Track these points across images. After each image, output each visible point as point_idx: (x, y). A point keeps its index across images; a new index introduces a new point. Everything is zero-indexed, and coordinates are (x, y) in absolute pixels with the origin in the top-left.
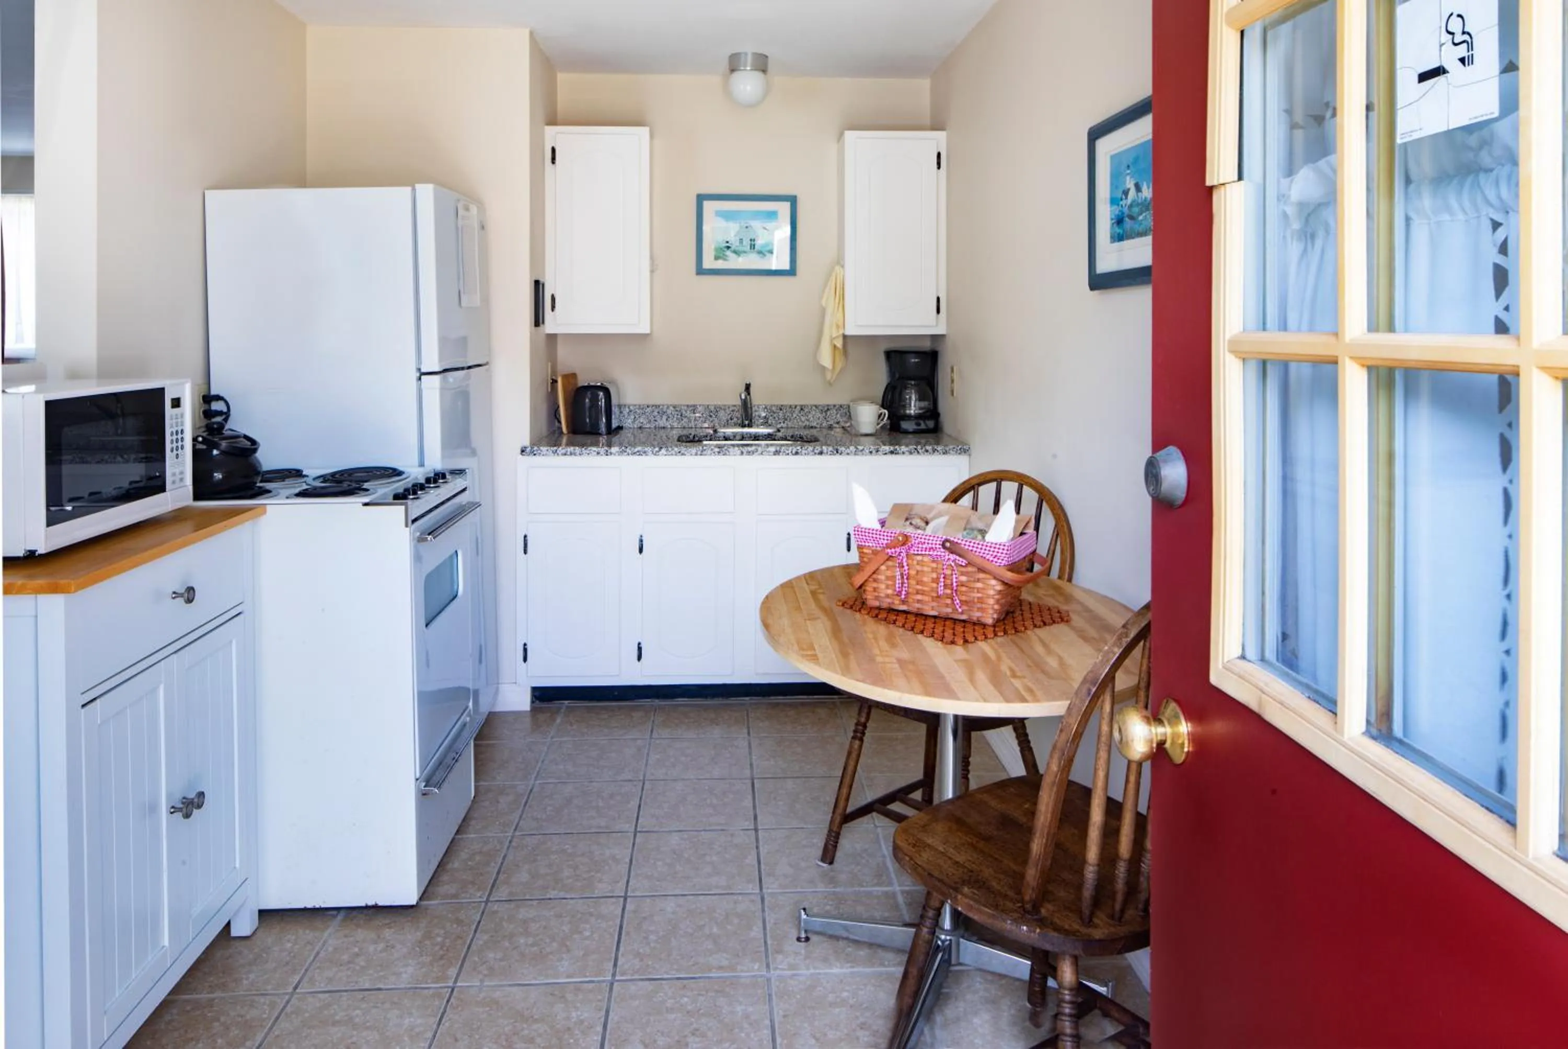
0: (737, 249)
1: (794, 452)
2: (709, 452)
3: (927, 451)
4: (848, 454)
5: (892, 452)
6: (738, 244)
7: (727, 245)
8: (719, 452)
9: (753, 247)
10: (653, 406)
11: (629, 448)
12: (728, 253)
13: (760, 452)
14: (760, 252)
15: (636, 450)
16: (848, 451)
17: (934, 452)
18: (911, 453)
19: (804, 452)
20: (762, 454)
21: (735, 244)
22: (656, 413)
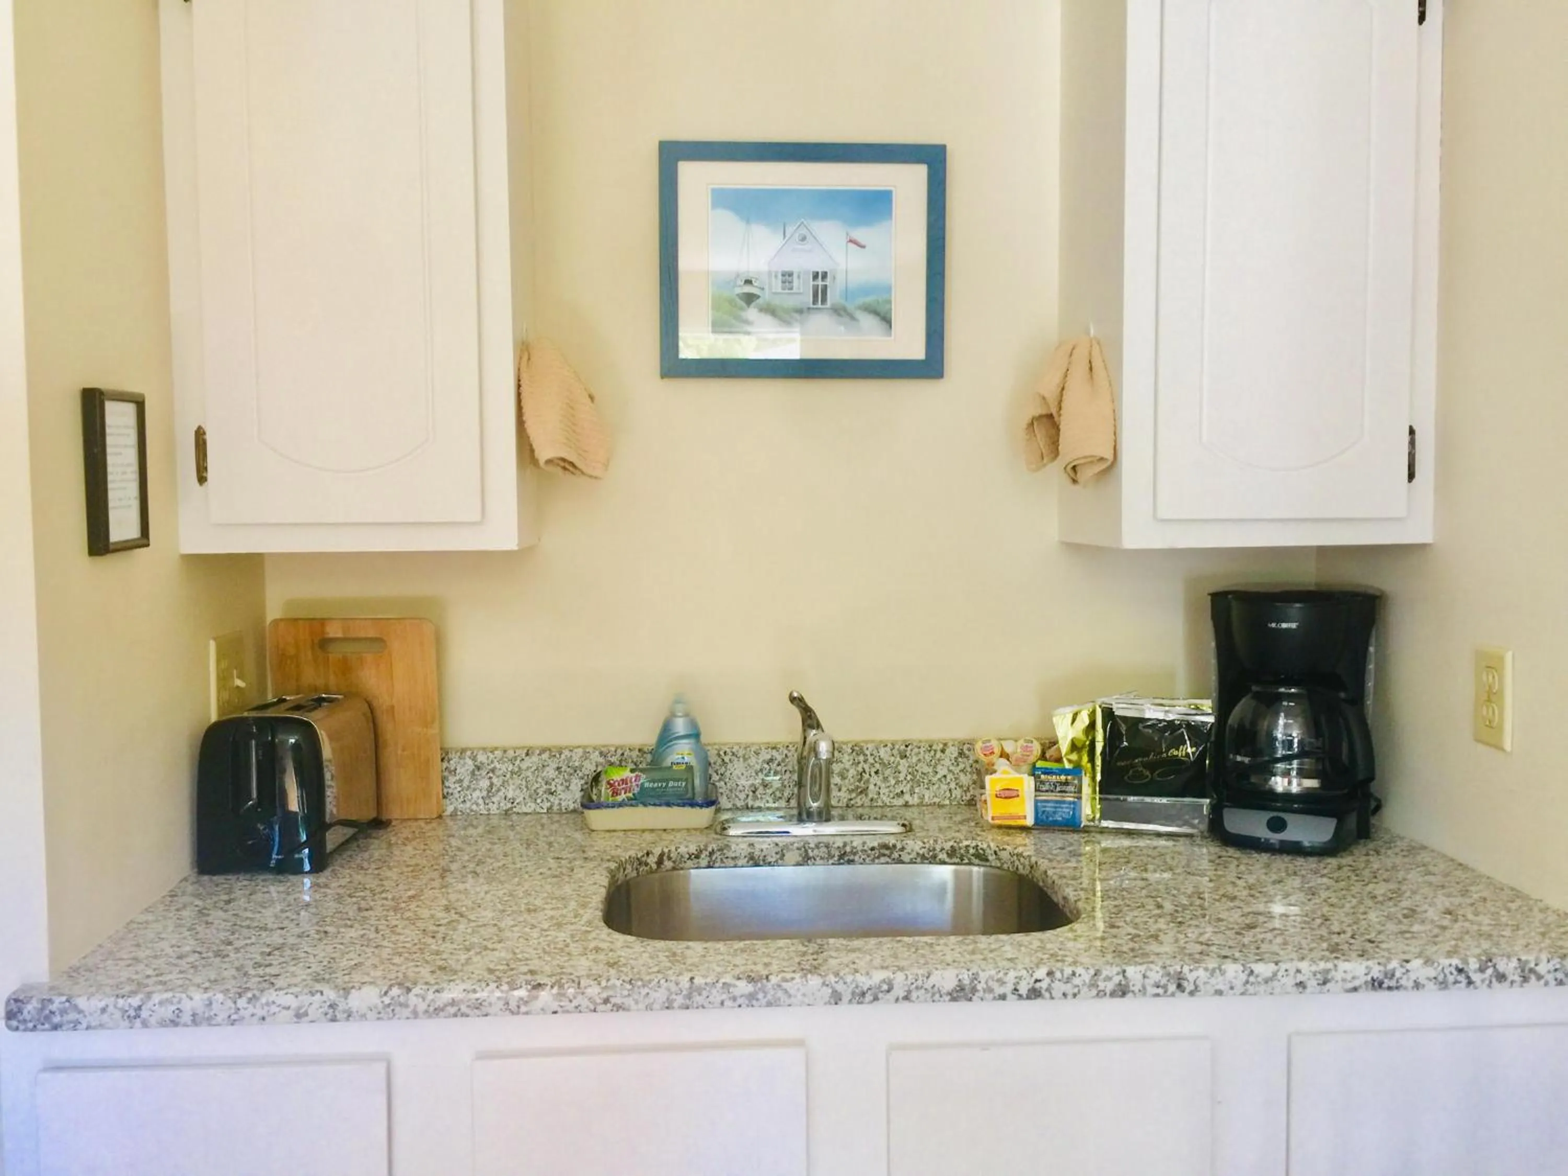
0: (777, 301)
1: (1023, 990)
2: (717, 995)
3: (1501, 977)
4: (1219, 993)
5: (1376, 984)
6: (777, 286)
7: (748, 289)
8: (752, 997)
9: (820, 295)
10: (543, 751)
11: (416, 990)
12: (752, 313)
13: (899, 991)
14: (839, 311)
15: (446, 996)
16: (1219, 982)
17: (1525, 979)
18: (1443, 985)
19: (1059, 988)
20: (906, 998)
21: (772, 291)
22: (550, 772)
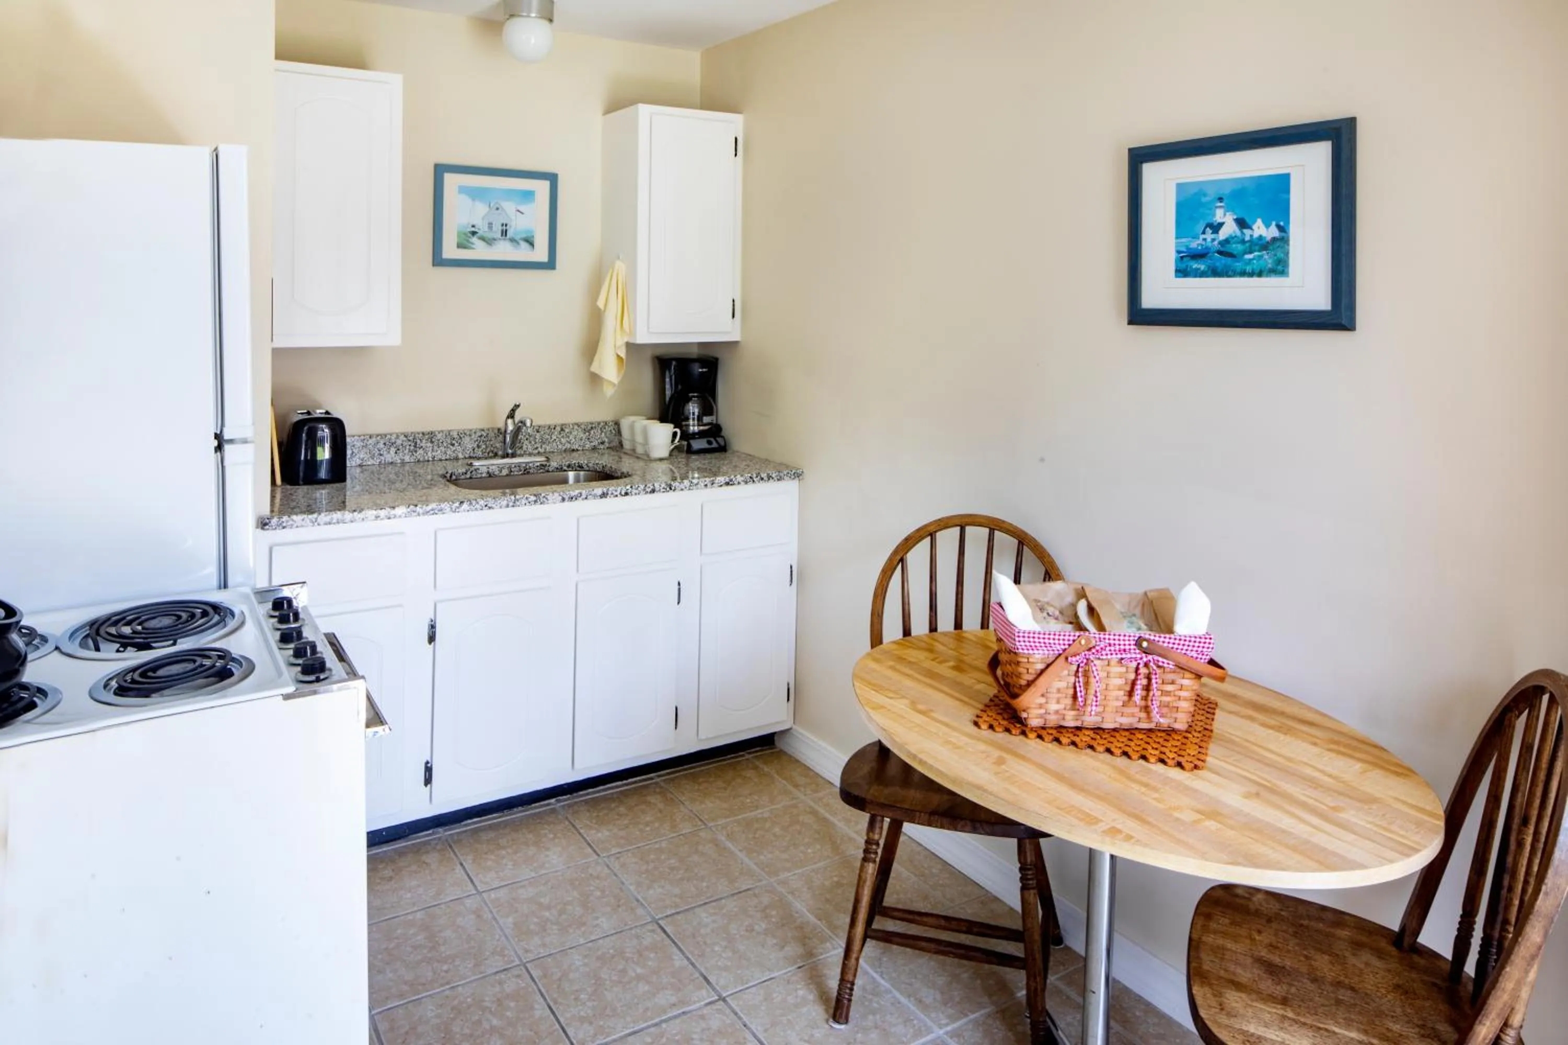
0: (486, 235)
1: (623, 493)
2: (524, 501)
3: (762, 479)
4: (682, 490)
5: (727, 484)
6: (486, 229)
7: (473, 229)
8: (535, 501)
9: (504, 233)
10: (378, 436)
11: (419, 506)
12: (474, 239)
13: (584, 496)
14: (512, 240)
15: (429, 508)
16: (682, 486)
17: (769, 479)
18: (746, 483)
19: (634, 491)
20: (586, 498)
21: (483, 229)
